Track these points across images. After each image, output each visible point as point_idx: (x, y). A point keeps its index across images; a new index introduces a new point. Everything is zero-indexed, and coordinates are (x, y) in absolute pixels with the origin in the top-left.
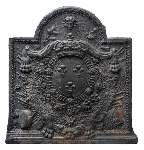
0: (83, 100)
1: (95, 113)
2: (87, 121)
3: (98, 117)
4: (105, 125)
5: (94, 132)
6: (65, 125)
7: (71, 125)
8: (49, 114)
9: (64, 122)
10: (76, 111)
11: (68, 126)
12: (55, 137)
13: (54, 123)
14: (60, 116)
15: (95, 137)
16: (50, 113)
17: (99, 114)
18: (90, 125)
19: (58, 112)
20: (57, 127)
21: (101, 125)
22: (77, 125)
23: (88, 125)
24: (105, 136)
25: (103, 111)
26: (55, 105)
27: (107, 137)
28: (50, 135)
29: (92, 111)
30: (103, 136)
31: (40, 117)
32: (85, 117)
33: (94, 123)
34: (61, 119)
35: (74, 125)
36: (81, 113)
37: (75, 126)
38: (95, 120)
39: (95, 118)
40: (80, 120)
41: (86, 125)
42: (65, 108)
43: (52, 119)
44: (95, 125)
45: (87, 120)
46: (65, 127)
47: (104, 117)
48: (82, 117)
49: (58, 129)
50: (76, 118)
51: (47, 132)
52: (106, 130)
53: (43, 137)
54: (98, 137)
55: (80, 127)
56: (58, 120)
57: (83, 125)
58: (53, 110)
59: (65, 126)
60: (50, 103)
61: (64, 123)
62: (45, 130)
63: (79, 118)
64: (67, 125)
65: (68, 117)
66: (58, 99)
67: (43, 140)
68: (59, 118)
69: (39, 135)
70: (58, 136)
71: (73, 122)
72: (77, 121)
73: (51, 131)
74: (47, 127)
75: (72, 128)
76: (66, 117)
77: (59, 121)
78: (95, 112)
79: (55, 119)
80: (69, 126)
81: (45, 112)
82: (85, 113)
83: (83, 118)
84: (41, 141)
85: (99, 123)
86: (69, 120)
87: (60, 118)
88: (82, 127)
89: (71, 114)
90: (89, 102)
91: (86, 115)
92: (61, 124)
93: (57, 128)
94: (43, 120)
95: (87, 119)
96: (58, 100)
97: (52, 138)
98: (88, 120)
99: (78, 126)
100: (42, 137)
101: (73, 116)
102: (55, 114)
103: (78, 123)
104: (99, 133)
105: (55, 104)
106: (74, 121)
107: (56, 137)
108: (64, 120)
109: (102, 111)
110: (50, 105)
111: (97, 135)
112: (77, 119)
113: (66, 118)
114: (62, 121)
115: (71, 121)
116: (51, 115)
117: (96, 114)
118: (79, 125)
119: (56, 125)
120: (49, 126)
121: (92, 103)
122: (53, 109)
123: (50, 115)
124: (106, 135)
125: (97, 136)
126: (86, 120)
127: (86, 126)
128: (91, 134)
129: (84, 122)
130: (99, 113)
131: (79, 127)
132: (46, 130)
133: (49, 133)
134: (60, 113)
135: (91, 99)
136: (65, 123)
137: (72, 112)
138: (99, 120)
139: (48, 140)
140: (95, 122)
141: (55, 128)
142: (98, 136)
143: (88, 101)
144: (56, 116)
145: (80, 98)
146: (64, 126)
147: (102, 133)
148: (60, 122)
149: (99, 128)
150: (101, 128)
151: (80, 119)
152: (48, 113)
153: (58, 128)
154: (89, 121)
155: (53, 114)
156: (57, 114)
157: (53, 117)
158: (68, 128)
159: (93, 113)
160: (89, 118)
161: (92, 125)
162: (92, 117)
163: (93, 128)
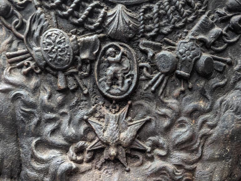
0: (190, 19)
2: (205, 136)
6: (87, 156)
7: (122, 152)
8: (4, 86)
9: (83, 138)
10: (149, 79)
11: (102, 160)
13: (29, 144)
14: (61, 105)
16: (8, 82)
19: (52, 78)
20: (43, 166)
22: (152, 159)
23: (211, 160)
26: (38, 40)
29: (235, 83)
32: (194, 113)
34: (65, 120)
35: (137, 154)
36: (176, 92)
37: (142, 164)
40: (168, 129)
41: (200, 159)
42: (91, 62)
43: (14, 115)
45: (205, 130)
46: (85, 166)
48: (178, 115)
50: (148, 118)
55: (170, 166)
56: (50, 127)
57: (183, 155)
58: (25, 70)
59: (89, 161)
60: (9, 30)
61: (81, 143)
63: (164, 116)
64: (96, 152)
65: (105, 111)
66: (52, 8)
68: (53, 115)
71: (133, 141)
72: (154, 133)
75: (126, 175)
76: (95, 111)
77: (53, 132)
79: (35, 120)
80: (107, 161)
82: (196, 93)
83: (186, 119)
86: (112, 125)
87: (64, 114)
88: (179, 166)
89: (123, 92)
90: (217, 29)
91: (202, 104)
92: (64, 149)
93: (39, 171)
95: (204, 122)
96: (53, 13)
98: (212, 127)
99: (158, 164)
101: (130, 107)
102: (36, 90)
103: (156, 145)
105: (37, 34)
106: (139, 131)
108: (83, 127)
110: (8, 40)
112: (153, 124)
113: (92, 114)
114: (71, 131)
115: (123, 135)
116: (14, 93)
118: (162, 157)
119: (39, 155)
121: (235, 39)
122: (25, 62)
126: (201, 127)
127: (199, 166)
129: (191, 139)
131: (164, 168)
134: (61, 84)
135: (229, 15)
136: (89, 146)
137: (130, 83)
141: (34, 169)
143: (212, 26)
144: (42, 101)
145: (172, 8)
146: (81, 162)
148: (58, 139)
151: (166, 123)
153: (45, 172)
154: (215, 133)
155: (22, 92)
156: (46, 90)
157: (24, 109)
158: (104, 170)
159: (238, 89)
160: (216, 119)
161: (233, 160)
162: (233, 112)
163: (234, 175)
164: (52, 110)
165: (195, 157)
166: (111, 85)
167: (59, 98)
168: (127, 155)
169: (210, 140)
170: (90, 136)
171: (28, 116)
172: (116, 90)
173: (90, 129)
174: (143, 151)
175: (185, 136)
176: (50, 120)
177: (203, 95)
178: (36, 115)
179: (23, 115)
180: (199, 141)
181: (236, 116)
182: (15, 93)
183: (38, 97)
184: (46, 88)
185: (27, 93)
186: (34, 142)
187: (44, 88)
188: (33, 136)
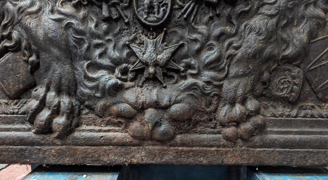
1: (271, 16)
2: (231, 57)
3: (285, 36)
4: (310, 76)
5: (262, 110)
6: (130, 75)
7: (160, 72)
8: (57, 16)
9: (126, 61)
10: (181, 7)
11: (143, 79)
12: (84, 131)
13: (82, 67)
14: (107, 33)
15: (267, 133)
16: (60, 13)
17: (290, 24)
18: (244, 75)
19: (98, 10)
20: (93, 84)
21: (294, 78)
22: (185, 78)
23: (236, 76)
24: (311, 127)
25: (307, 6)
27: (321, 133)
28: (60, 120)
29: (258, 8)
30: (301, 127)
31: (15, 35)
32: (220, 37)
33: (264, 67)
34: (111, 46)
35: (172, 74)
36: (206, 19)
37: (176, 82)
38: (268, 50)
39: (270, 38)
40: (199, 51)
41: (226, 76)
43: (67, 42)
44: (266, 75)
45: (231, 51)
46: (128, 84)
47: (312, 35)
48: (208, 38)
49: (98, 95)
50: (181, 42)
51: (49, 109)
52: (312, 101)
53: (29, 130)
54: (277, 133)
55: (200, 83)
56: (98, 52)
57: (212, 73)
58: (74, 2)
59: (132, 80)
61: (124, 65)
62: (36, 98)
63: (196, 40)
64: (139, 72)
65: (144, 38)
67: (32, 143)
68: (100, 41)
69: (12, 122)
70: (97, 128)
71: (168, 61)
72: (186, 56)
73: (65, 100)
74: (46, 81)
75: (164, 90)
76: (135, 39)
77: (101, 55)
78: (269, 12)
79: (86, 46)
80: (147, 80)
81: (34, 9)
82: (224, 20)
83: (214, 43)
84: (22, 150)
85: (285, 70)
86: (150, 48)
87: (109, 41)
88: (208, 83)
89: (159, 20)
91: (228, 29)
92: (111, 70)
93: (91, 88)
94: (29, 48)
95: (230, 44)
97: (71, 136)
98: (237, 48)
99: (190, 81)
100: (24, 130)
101: (166, 34)
102: (84, 20)
103: (189, 66)
104: (281, 115)
106: (174, 54)
107: (91, 131)
108: (126, 52)
109: (303, 7)
111: (275, 124)
112: (186, 48)
113: (133, 40)
114: (116, 54)
115: (159, 57)
116: (65, 22)
117: (274, 20)
118: (193, 75)
119: (90, 75)
120: (56, 76)
123: (58, 21)
124: (312, 124)
125: (273, 127)
126: (228, 49)
128: (247, 116)
129: (218, 59)
130: (287, 13)
131: (195, 84)
132: (44, 97)
133: (56, 112)
134: (105, 13)
136: (131, 67)
137: (165, 11)
138: (287, 52)
139: (54, 144)
140: (271, 58)
141: (87, 87)
142: (280, 127)
144: (90, 29)
146: (125, 80)
147: (296, 116)
148: (105, 61)
149: (282, 90)
150: (292, 91)
151: (197, 46)
152: (52, 11)
153: (96, 88)
154: (239, 53)
155: (73, 21)
156: (93, 20)
157: (75, 36)
158: (145, 87)
159: (261, 14)
160: (240, 42)
161: (255, 77)
162: (256, 33)
163: (256, 90)
164: (99, 37)
165: (222, 75)
166: (148, 14)
167: (104, 26)
168: (164, 75)
169: (235, 60)
170: (132, 59)
171: (80, 42)
172: (152, 18)
173: (132, 54)
174: (178, 71)
175: (213, 57)
176: (98, 46)
177: (229, 21)
178: (86, 41)
179: (74, 41)
180: (225, 61)
181: (258, 37)
182: (67, 22)
183: (87, 26)
184: (93, 18)
185: (77, 22)
186: (86, 64)
187: (92, 19)
188: (84, 60)
